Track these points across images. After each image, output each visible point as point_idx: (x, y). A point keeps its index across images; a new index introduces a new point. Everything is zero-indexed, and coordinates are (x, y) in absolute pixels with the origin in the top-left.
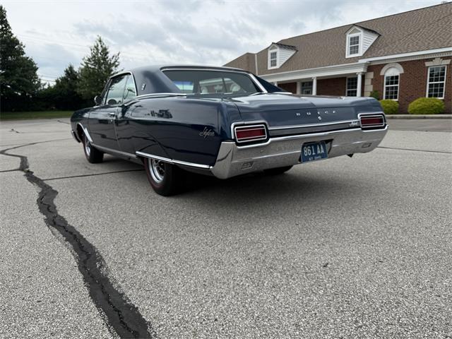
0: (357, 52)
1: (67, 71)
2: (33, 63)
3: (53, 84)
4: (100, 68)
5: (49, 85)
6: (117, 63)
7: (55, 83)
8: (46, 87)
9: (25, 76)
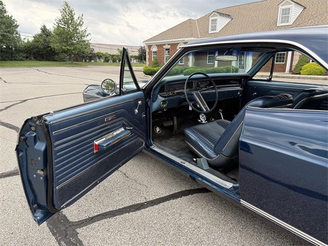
0: (288, 22)
1: (42, 29)
2: (14, 21)
3: (31, 39)
4: (68, 27)
5: (28, 40)
6: (81, 23)
7: (33, 39)
8: (26, 41)
9: (9, 32)
